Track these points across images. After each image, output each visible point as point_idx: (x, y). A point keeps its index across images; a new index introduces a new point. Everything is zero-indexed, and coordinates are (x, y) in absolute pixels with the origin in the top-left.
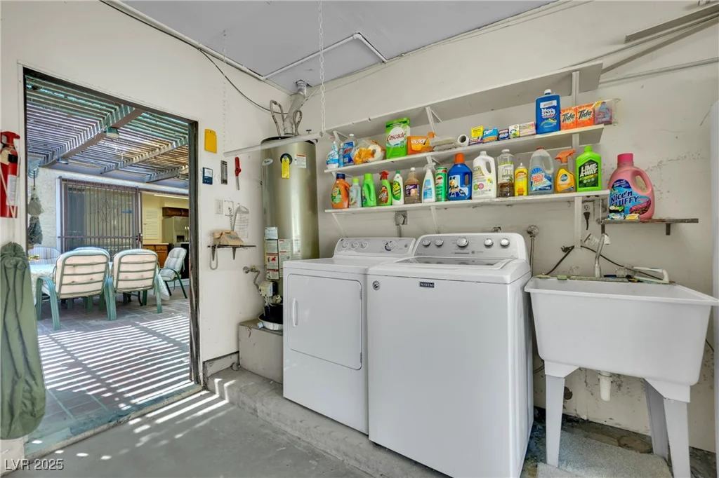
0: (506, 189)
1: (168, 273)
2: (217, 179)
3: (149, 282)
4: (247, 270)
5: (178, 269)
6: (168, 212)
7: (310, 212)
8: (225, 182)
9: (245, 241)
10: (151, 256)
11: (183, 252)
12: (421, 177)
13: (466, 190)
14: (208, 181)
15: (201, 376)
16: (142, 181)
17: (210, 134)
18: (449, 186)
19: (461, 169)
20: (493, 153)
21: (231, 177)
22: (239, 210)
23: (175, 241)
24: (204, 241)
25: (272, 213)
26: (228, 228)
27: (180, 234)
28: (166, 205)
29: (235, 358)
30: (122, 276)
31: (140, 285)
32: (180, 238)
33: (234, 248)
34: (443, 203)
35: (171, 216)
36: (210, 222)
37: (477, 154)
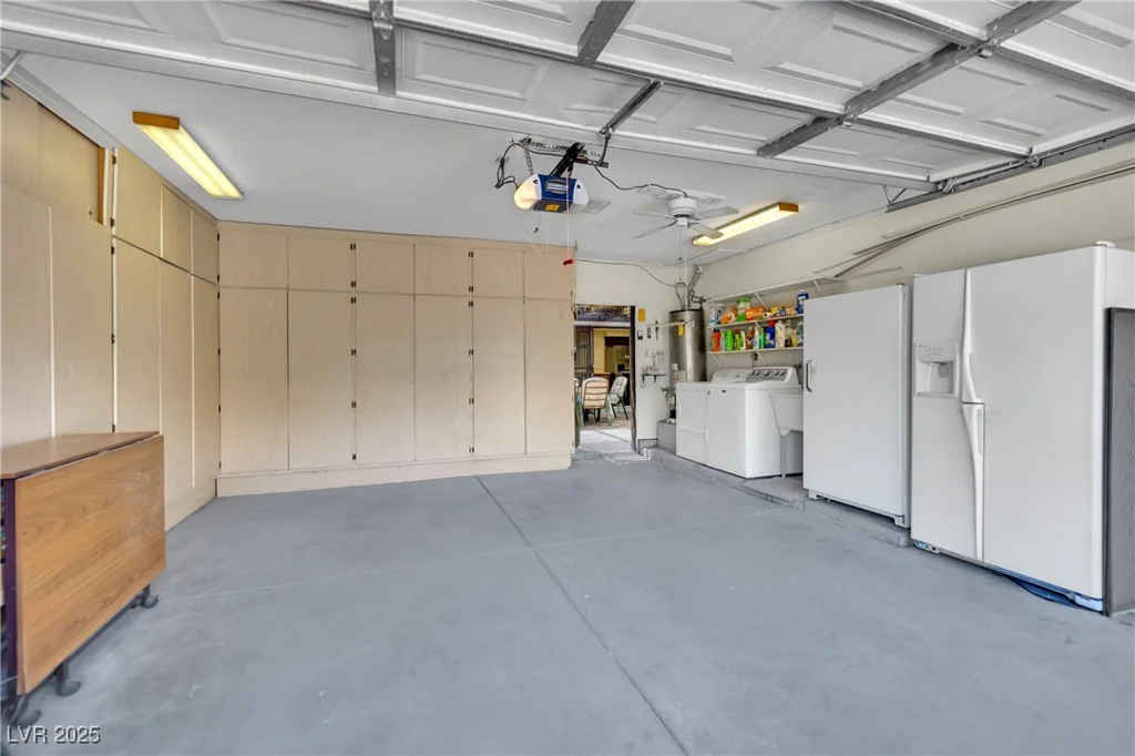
0: (788, 343)
1: (614, 398)
2: (645, 337)
3: (603, 403)
4: (663, 390)
5: (621, 395)
6: (610, 342)
7: (698, 354)
8: (649, 337)
9: (661, 372)
10: (604, 382)
11: (625, 380)
12: (753, 332)
13: (772, 342)
14: (641, 338)
15: (636, 448)
16: (593, 320)
17: (642, 311)
18: (765, 340)
19: (769, 329)
20: (784, 321)
21: (653, 334)
22: (658, 353)
23: (616, 372)
24: (639, 372)
25: (676, 355)
26: (651, 364)
27: (621, 363)
28: (609, 335)
29: (655, 442)
30: (587, 397)
31: (597, 404)
32: (621, 368)
33: (655, 376)
34: (763, 349)
35: (612, 346)
36: (642, 361)
37: (777, 321)
